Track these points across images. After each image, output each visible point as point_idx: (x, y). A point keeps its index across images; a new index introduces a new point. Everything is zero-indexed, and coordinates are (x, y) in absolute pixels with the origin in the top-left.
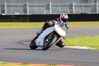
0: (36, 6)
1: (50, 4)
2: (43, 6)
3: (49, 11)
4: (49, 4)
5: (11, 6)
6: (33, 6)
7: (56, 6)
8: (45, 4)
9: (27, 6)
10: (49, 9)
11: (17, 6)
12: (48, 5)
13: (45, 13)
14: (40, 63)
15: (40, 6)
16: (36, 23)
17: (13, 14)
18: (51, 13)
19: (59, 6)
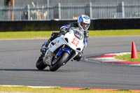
0: (102, 7)
1: (123, 4)
2: (113, 7)
3: (122, 15)
4: (121, 4)
5: (67, 8)
6: (99, 8)
7: (132, 7)
8: (116, 5)
9: (89, 7)
10: (121, 11)
11: (75, 8)
12: (120, 6)
13: (115, 18)
14: (107, 88)
15: (108, 7)
16: (103, 31)
17: (70, 19)
18: (124, 17)
19: (135, 6)
